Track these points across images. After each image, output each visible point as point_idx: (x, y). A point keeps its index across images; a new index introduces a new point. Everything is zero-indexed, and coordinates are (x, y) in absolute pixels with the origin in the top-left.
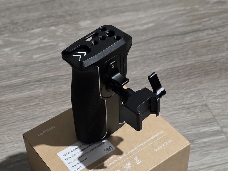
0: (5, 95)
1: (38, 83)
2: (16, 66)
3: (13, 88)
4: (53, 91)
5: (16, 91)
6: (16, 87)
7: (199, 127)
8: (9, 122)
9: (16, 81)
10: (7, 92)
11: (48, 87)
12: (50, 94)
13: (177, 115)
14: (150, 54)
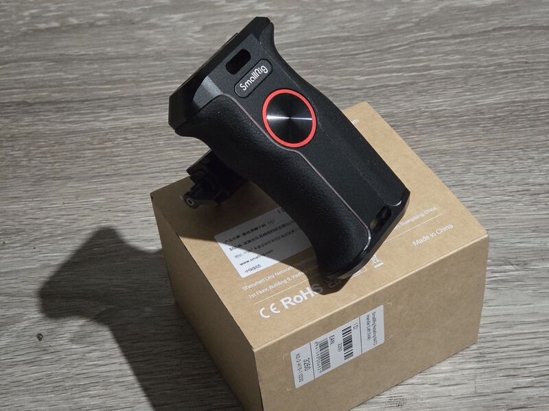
13: (508, 204)
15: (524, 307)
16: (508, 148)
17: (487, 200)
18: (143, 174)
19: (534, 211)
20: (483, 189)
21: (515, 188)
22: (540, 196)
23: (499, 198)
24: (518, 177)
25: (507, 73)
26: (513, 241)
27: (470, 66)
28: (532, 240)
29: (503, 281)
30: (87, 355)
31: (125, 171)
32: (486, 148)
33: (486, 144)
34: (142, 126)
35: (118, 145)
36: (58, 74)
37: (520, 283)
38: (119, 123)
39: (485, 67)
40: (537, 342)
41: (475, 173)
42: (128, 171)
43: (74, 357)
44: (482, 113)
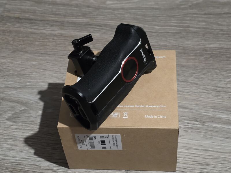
0: (67, 30)
1: (98, 27)
2: (89, 7)
3: (76, 26)
4: (106, 38)
5: (77, 29)
6: (78, 26)
7: (218, 112)
8: (59, 54)
9: (82, 21)
10: (70, 28)
11: (104, 33)
12: (103, 40)
13: (205, 94)
14: (215, 28)
15: (197, 141)
16: (213, 69)
17: (196, 91)
18: (56, 55)
19: (216, 99)
20: (195, 85)
21: (210, 87)
22: (221, 93)
23: (202, 91)
24: (213, 83)
25: (224, 34)
26: (202, 111)
27: (208, 28)
28: (210, 112)
29: (191, 128)
30: (11, 126)
31: (49, 53)
32: (203, 67)
33: (203, 65)
34: (61, 35)
35: (49, 42)
36: (35, 8)
37: (198, 130)
38: (53, 32)
39: (215, 30)
40: (198, 159)
41: (195, 78)
42: (51, 53)
43: (6, 126)
44: (207, 51)
